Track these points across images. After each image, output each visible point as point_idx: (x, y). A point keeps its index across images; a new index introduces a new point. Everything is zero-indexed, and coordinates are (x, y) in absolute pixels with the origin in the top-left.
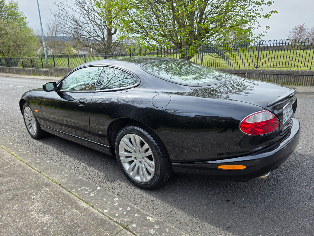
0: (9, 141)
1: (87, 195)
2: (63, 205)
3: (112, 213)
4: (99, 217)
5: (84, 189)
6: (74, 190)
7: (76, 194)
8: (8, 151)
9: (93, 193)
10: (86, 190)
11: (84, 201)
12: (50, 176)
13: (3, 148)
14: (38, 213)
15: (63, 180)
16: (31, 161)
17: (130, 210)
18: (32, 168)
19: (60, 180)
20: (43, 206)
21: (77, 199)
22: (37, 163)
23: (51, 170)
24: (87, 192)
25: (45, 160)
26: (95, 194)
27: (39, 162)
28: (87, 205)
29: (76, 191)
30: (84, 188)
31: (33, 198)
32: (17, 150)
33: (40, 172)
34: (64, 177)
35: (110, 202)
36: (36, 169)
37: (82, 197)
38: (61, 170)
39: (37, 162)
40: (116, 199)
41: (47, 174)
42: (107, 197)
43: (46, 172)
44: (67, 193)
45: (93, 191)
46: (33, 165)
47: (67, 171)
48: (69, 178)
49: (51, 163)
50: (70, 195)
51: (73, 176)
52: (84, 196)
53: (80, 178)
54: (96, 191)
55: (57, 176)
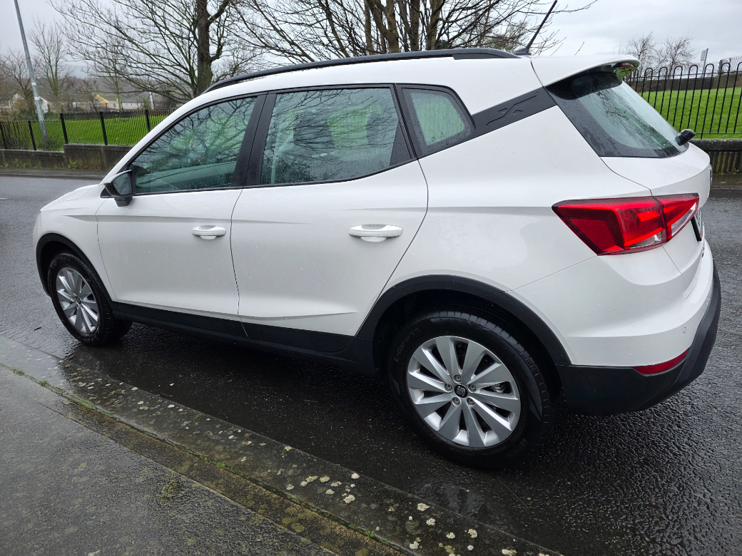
1: (333, 500)
5: (318, 483)
6: (289, 487)
10: (325, 486)
11: (335, 520)
12: (201, 450)
15: (244, 459)
16: (124, 409)
19: (235, 459)
22: (142, 412)
23: (191, 431)
24: (330, 492)
26: (355, 496)
29: (295, 488)
34: (241, 449)
35: (411, 518)
36: (150, 430)
38: (222, 429)
40: (422, 507)
42: (392, 501)
43: (182, 438)
45: (344, 485)
46: (133, 420)
47: (239, 431)
48: (256, 450)
49: (181, 410)
50: (289, 504)
51: (263, 444)
52: (330, 504)
53: (288, 450)
54: (353, 486)
55: (220, 448)
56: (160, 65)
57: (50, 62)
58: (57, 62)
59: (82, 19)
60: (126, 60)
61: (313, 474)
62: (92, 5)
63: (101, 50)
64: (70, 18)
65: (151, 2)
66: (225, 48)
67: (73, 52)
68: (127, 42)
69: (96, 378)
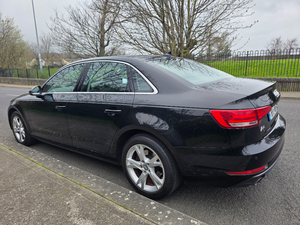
1: (121, 199)
2: (101, 210)
3: (154, 216)
4: (142, 222)
5: (117, 193)
6: (106, 195)
7: (110, 199)
8: (27, 157)
9: (127, 197)
10: (119, 194)
11: (120, 205)
12: (77, 181)
14: (78, 219)
15: (92, 185)
16: (53, 167)
17: (171, 213)
18: (56, 173)
19: (89, 185)
20: (80, 211)
21: (113, 204)
22: (59, 168)
23: (75, 175)
24: (120, 196)
25: (66, 166)
26: (129, 198)
27: (61, 167)
28: (125, 209)
29: (108, 195)
30: (116, 192)
31: (67, 203)
32: (35, 156)
33: (65, 177)
34: (91, 182)
35: (147, 206)
36: (61, 174)
37: (117, 202)
38: (86, 175)
40: (152, 203)
41: (74, 179)
43: (72, 177)
44: (100, 198)
45: (126, 195)
46: (56, 171)
47: (92, 176)
48: (97, 182)
49: (73, 168)
50: (105, 200)
51: (100, 180)
52: (119, 201)
53: (108, 183)
54: (129, 195)
55: (84, 181)
56: (86, 48)
57: (46, 47)
58: (49, 47)
59: (58, 32)
60: (73, 46)
61: (115, 191)
62: (62, 27)
63: (64, 42)
64: (54, 31)
65: (83, 26)
66: (110, 42)
67: (54, 43)
68: (74, 40)
69: (45, 157)
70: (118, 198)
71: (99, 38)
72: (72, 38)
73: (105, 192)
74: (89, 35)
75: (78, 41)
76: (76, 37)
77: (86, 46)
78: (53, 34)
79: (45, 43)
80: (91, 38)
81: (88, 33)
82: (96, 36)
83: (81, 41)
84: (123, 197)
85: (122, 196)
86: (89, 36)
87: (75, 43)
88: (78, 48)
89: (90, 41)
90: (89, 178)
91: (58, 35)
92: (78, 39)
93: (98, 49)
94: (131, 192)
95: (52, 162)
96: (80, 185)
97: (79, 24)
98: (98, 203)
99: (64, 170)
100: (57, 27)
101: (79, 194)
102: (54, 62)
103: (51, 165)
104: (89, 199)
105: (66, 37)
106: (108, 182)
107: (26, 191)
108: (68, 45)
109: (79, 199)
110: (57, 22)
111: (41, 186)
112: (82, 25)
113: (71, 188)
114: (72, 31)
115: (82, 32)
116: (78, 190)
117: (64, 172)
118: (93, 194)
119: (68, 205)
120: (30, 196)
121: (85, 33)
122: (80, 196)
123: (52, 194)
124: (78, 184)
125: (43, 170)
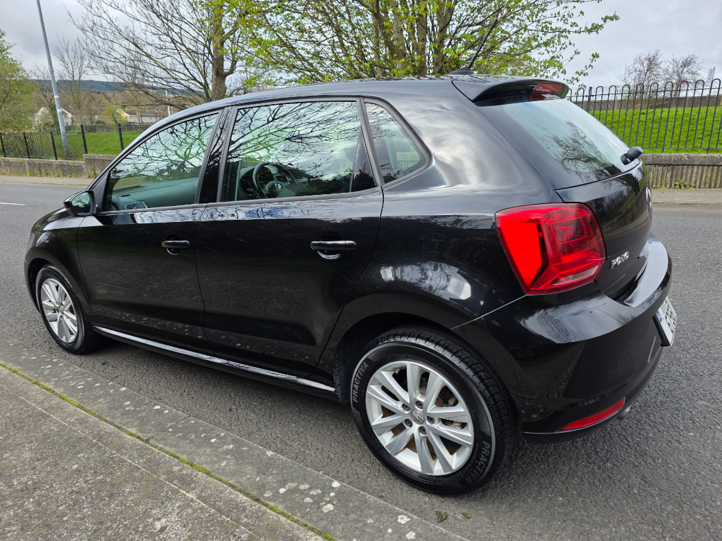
0: (27, 351)
5: (296, 490)
7: (280, 508)
8: (35, 380)
9: (327, 503)
10: (304, 493)
11: (312, 529)
12: (182, 453)
13: (15, 372)
15: (225, 463)
16: (110, 408)
18: (119, 428)
19: (215, 463)
21: (290, 525)
23: (174, 433)
24: (308, 500)
25: (147, 404)
26: (334, 505)
27: (132, 409)
29: (273, 495)
30: (294, 485)
32: (58, 377)
33: (147, 441)
34: (221, 453)
35: (390, 531)
36: (133, 431)
37: (303, 517)
38: (204, 431)
39: (127, 409)
40: (402, 519)
41: (171, 446)
42: (372, 512)
43: (165, 440)
44: (251, 506)
45: (323, 494)
46: (118, 420)
47: (222, 434)
48: (237, 455)
49: (167, 411)
50: (265, 512)
51: (245, 449)
52: (307, 513)
53: (269, 455)
54: (332, 494)
55: (201, 451)
56: (176, 79)
57: (74, 76)
58: (80, 76)
59: (103, 36)
60: (143, 75)
61: (292, 481)
62: (111, 22)
63: (119, 64)
64: (90, 35)
65: (168, 20)
66: (239, 63)
67: (94, 66)
68: (145, 58)
69: (86, 377)
70: (302, 506)
71: (210, 53)
72: (141, 52)
73: (262, 487)
74: (185, 46)
75: (155, 61)
76: (148, 49)
77: (176, 73)
78: (88, 41)
79: (70, 65)
80: (188, 54)
81: (179, 41)
82: (202, 47)
83: (163, 61)
84: (318, 501)
85: (312, 497)
86: (184, 48)
87: (147, 67)
88: (156, 80)
89: (187, 61)
90: (213, 440)
91: (101, 44)
92: (154, 55)
93: (208, 82)
94: (336, 484)
95: (107, 395)
96: (192, 465)
97: (155, 15)
98: (246, 525)
99: (142, 417)
100: (99, 24)
101: (190, 495)
102: (97, 116)
103: (102, 404)
104: (220, 511)
105: (123, 51)
106: (270, 453)
107: (35, 489)
108: (130, 70)
109: (190, 511)
110: (96, 10)
111: (78, 470)
112: (164, 18)
113: (164, 476)
114: (139, 33)
115: (164, 37)
116: (186, 482)
117: (143, 423)
118: (231, 493)
119: (160, 531)
120: (47, 504)
121: (173, 41)
122: (192, 500)
123: (111, 496)
124: (182, 461)
125: (82, 419)
